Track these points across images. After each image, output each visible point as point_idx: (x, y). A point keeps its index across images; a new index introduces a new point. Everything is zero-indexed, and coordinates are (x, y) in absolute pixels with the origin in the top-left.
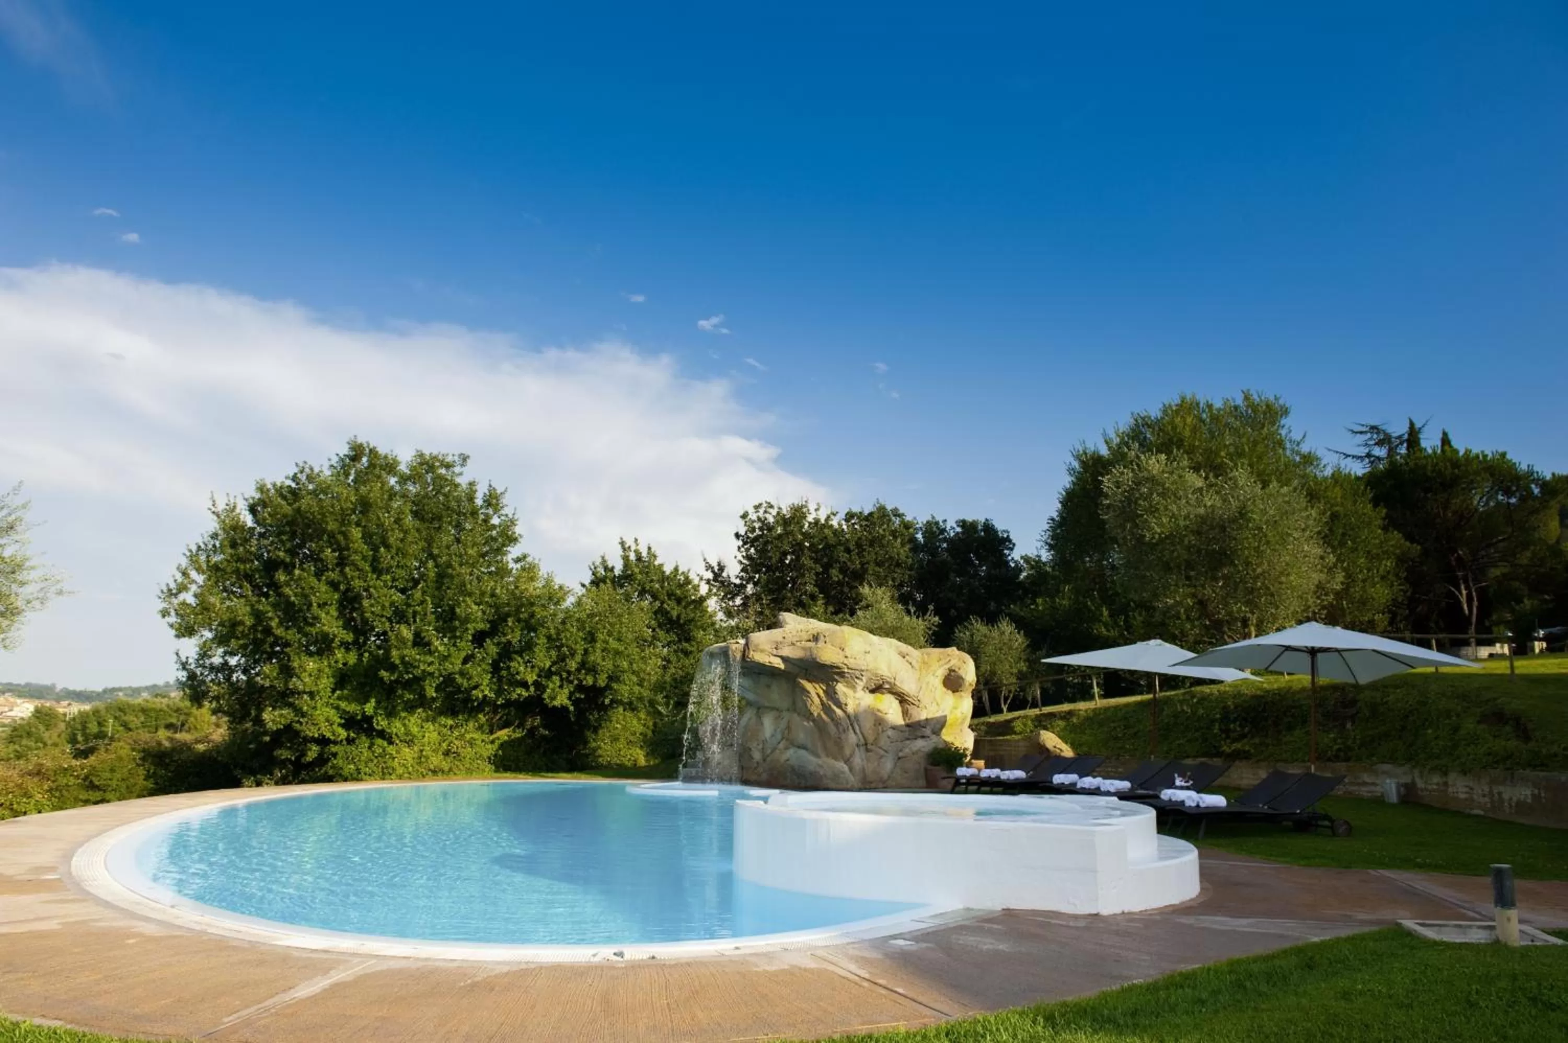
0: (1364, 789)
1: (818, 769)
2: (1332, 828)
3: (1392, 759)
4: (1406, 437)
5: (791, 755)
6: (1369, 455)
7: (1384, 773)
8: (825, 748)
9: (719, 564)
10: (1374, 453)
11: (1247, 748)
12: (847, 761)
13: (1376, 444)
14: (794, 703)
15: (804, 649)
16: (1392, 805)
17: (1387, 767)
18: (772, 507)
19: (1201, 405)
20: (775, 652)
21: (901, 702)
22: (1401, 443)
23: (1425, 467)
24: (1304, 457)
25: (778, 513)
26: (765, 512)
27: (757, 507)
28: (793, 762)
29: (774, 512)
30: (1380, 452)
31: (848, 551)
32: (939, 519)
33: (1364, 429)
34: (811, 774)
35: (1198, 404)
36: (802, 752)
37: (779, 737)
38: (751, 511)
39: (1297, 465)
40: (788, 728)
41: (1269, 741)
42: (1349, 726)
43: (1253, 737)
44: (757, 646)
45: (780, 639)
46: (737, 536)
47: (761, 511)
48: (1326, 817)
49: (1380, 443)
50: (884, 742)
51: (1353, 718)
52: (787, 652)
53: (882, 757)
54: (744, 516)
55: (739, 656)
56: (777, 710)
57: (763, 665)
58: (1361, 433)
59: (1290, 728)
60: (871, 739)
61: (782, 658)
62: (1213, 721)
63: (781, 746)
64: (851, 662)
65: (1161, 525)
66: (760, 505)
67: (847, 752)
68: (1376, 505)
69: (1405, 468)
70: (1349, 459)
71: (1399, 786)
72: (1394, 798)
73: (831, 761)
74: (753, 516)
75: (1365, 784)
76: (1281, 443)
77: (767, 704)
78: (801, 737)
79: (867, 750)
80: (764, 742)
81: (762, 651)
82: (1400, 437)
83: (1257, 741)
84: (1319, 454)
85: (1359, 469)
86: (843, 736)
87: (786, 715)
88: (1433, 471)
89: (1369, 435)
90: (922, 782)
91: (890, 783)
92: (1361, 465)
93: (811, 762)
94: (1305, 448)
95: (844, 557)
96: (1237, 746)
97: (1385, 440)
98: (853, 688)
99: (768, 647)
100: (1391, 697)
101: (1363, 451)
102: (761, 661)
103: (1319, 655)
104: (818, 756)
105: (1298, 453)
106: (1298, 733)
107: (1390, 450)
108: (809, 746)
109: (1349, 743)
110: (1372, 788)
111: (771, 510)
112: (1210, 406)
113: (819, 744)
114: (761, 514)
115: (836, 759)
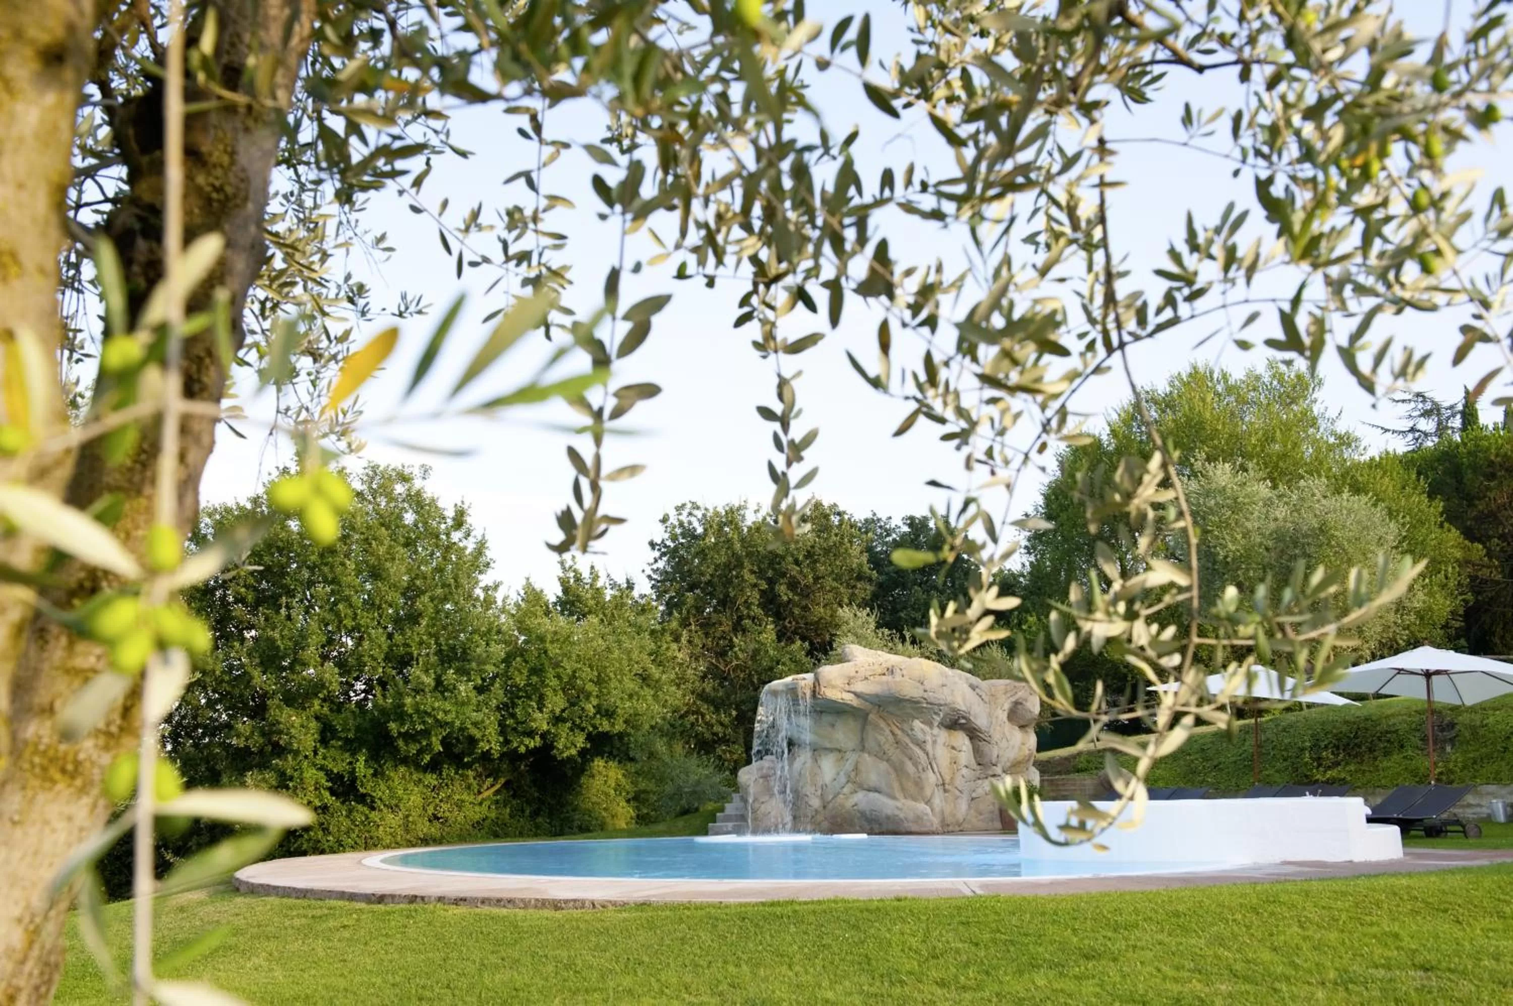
0: (1469, 811)
1: (897, 812)
2: (1464, 832)
3: (1497, 779)
4: (1460, 407)
5: (861, 800)
6: (1413, 430)
7: (1488, 794)
8: (903, 789)
9: (628, 581)
10: (1419, 427)
11: (1343, 775)
12: (928, 802)
13: (1422, 415)
14: (862, 740)
15: (881, 683)
16: (1500, 824)
17: (1492, 788)
18: (698, 508)
19: (1215, 376)
20: (847, 688)
21: (971, 738)
22: (1454, 415)
23: (1488, 449)
24: (1340, 437)
25: (704, 515)
26: (690, 514)
27: (680, 509)
28: (863, 806)
29: (699, 514)
30: (1428, 425)
31: (797, 562)
32: (882, 515)
33: (1407, 396)
34: (888, 818)
35: (1211, 373)
36: (872, 795)
37: (843, 779)
38: (673, 514)
39: (1331, 448)
40: (856, 769)
41: (1364, 768)
42: (1448, 749)
43: (1347, 764)
44: (829, 681)
45: (853, 674)
46: (652, 545)
47: (685, 513)
48: (1457, 822)
49: (1426, 414)
50: (959, 782)
51: (1452, 741)
52: (860, 687)
53: (957, 798)
54: (664, 520)
55: (808, 693)
56: (840, 751)
57: (835, 702)
58: (1403, 401)
59: (1387, 753)
60: (947, 778)
61: (855, 694)
62: (1302, 750)
63: (845, 790)
64: (930, 696)
65: (1234, 541)
66: (684, 505)
67: (928, 792)
68: (1431, 496)
69: (1461, 449)
70: (1389, 434)
71: (1505, 806)
72: (1502, 818)
73: (910, 803)
74: (673, 520)
75: (1469, 806)
76: (1313, 422)
77: (828, 745)
78: (873, 778)
79: (945, 791)
80: (824, 787)
81: (834, 687)
82: (1451, 407)
83: (1352, 767)
84: (1358, 434)
85: (1401, 446)
86: (923, 776)
87: (852, 758)
88: (1497, 455)
89: (1413, 405)
90: (998, 825)
91: (966, 826)
92: (1404, 442)
93: (887, 805)
94: (1341, 428)
95: (794, 570)
96: (1329, 774)
97: (1433, 411)
98: (930, 724)
99: (839, 682)
100: (1491, 719)
101: (1406, 425)
102: (834, 697)
103: (1434, 678)
104: (894, 798)
105: (1333, 433)
106: (1396, 757)
107: (1439, 423)
108: (883, 786)
109: (1451, 766)
110: (1478, 810)
111: (695, 512)
112: (1225, 376)
113: (896, 785)
114: (684, 518)
115: (915, 799)
